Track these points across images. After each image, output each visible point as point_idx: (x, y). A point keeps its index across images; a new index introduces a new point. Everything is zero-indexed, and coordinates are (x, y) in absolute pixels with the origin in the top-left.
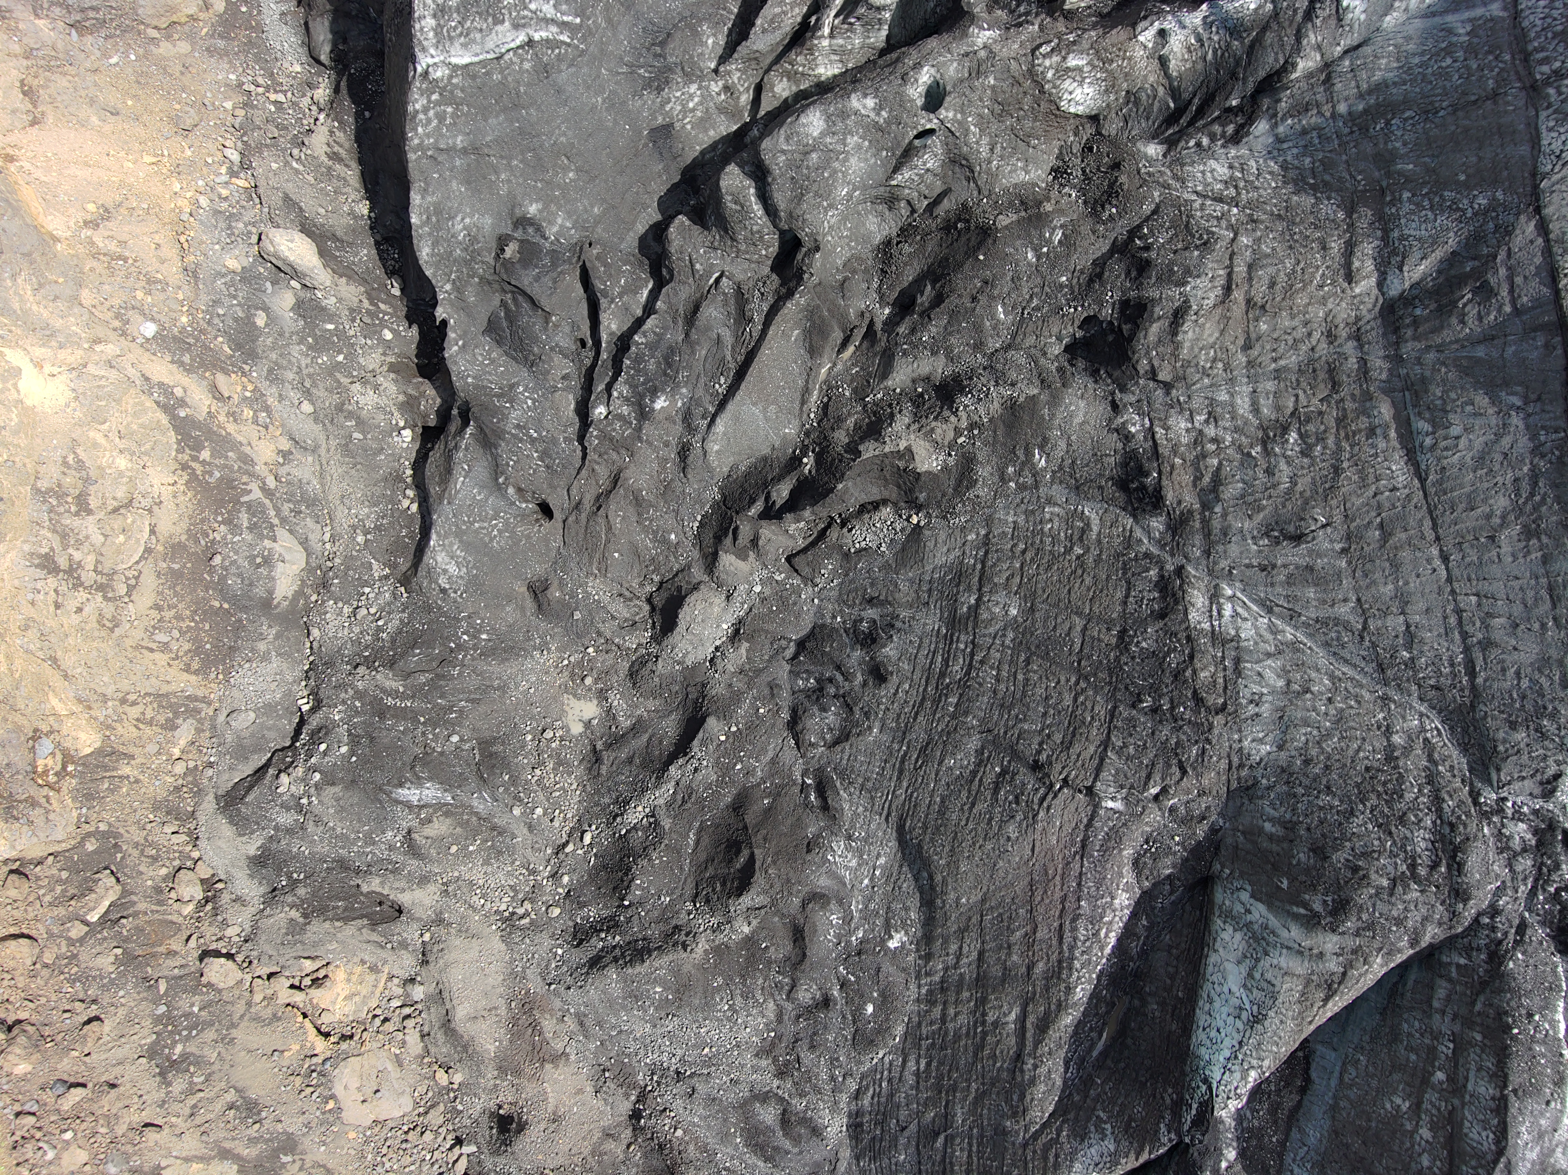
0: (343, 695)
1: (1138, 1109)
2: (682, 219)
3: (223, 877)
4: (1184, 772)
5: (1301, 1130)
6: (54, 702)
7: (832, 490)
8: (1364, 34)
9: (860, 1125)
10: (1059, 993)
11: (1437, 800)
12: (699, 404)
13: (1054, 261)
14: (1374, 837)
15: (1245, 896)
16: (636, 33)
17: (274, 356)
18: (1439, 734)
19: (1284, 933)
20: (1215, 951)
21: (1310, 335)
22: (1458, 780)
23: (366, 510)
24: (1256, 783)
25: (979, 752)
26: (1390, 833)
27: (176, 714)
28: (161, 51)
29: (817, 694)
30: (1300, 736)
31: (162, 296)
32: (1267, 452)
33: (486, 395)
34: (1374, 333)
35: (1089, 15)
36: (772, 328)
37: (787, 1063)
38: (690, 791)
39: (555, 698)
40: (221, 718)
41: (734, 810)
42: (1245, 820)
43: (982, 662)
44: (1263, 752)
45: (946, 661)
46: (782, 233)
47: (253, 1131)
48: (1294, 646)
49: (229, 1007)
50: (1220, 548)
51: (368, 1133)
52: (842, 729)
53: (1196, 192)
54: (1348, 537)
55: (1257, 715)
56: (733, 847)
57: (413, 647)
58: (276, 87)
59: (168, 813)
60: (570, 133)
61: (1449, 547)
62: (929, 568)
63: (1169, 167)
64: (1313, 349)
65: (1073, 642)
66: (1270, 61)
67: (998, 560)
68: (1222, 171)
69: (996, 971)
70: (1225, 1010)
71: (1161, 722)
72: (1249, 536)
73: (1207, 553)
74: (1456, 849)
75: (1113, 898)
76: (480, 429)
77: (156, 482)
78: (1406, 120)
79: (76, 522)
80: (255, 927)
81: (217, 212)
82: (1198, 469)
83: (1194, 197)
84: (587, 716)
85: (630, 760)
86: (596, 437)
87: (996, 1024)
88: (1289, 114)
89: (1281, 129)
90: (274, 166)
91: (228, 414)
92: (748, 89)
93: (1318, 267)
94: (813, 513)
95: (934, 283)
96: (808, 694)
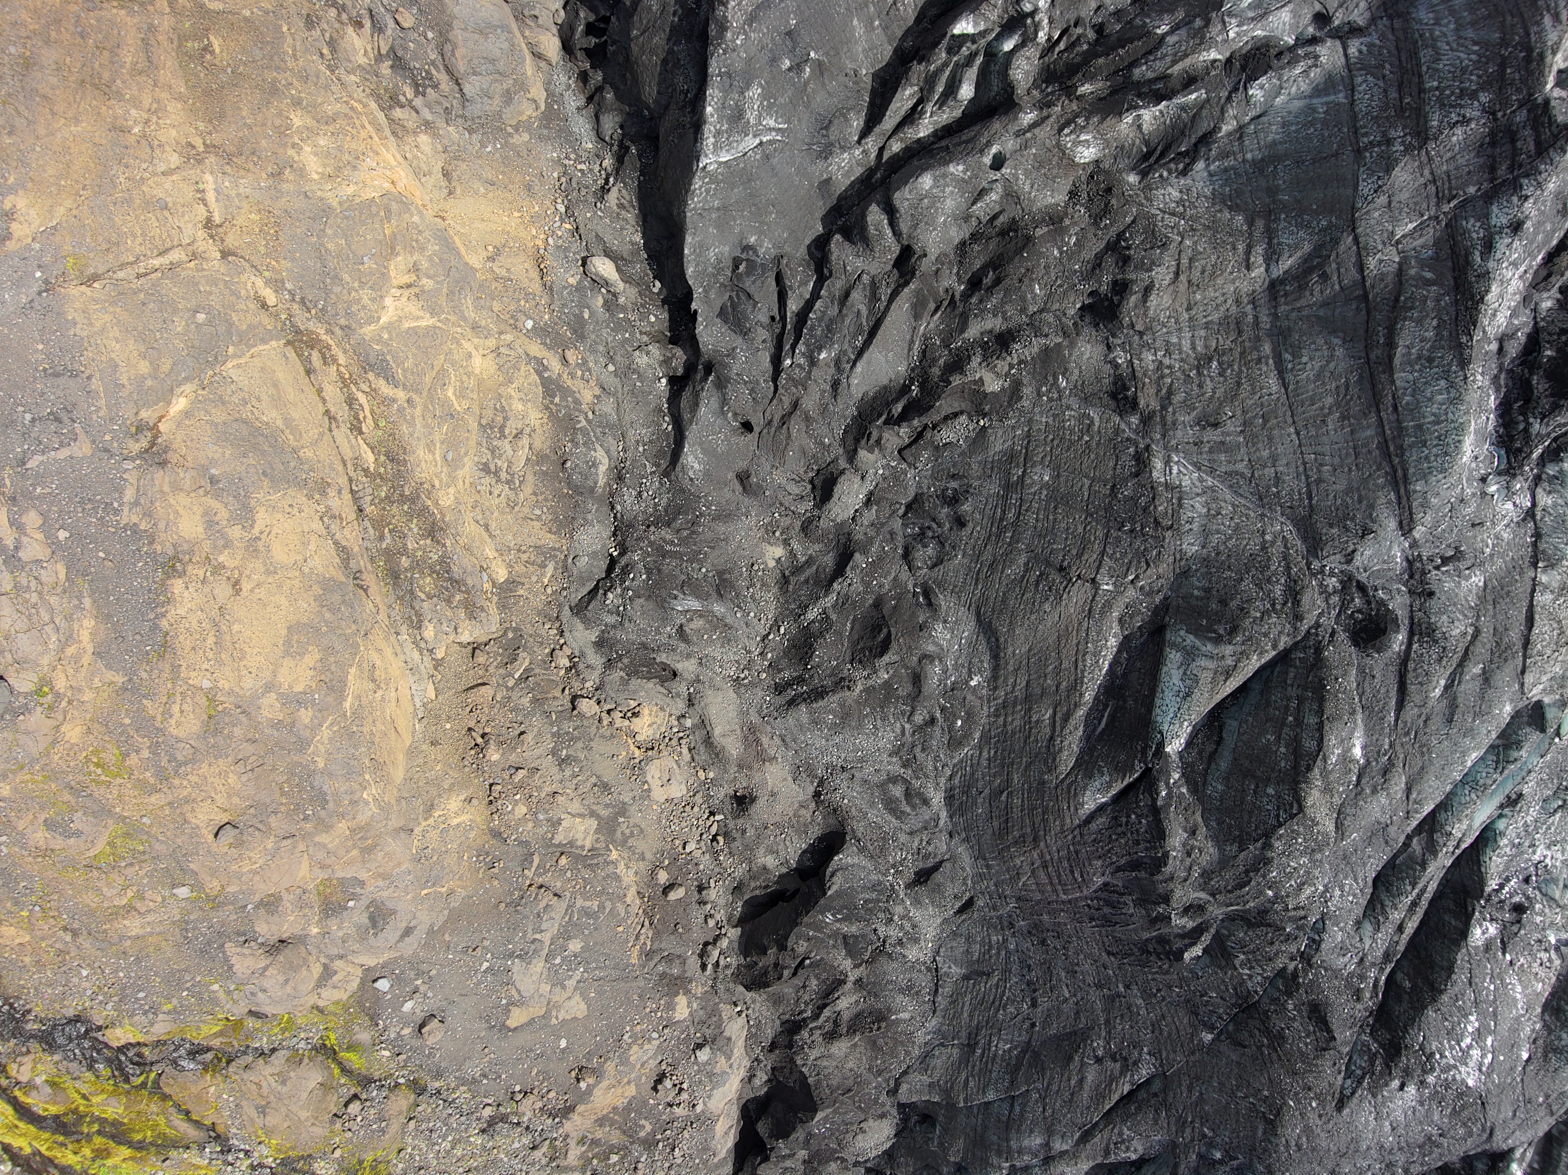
0: (641, 544)
1: (1123, 757)
2: (838, 237)
3: (579, 654)
4: (1148, 565)
5: (1217, 763)
6: (487, 550)
7: (931, 407)
8: (1263, 109)
9: (953, 795)
10: (1075, 698)
11: (1288, 568)
12: (845, 354)
13: (1071, 255)
14: (1254, 592)
15: (1181, 632)
16: (812, 123)
17: (593, 336)
18: (1292, 533)
19: (1204, 648)
20: (1166, 665)
21: (1225, 301)
22: (1300, 557)
23: (645, 430)
24: (1189, 568)
25: (1026, 564)
26: (1262, 588)
27: (546, 558)
28: (514, 140)
29: (921, 537)
30: (1214, 540)
31: (534, 303)
32: (1199, 374)
33: (719, 355)
34: (1262, 301)
35: (1092, 99)
36: (893, 304)
37: (908, 760)
38: (847, 597)
39: (757, 545)
40: (569, 560)
41: (875, 607)
42: (1183, 591)
43: (1027, 510)
44: (1194, 550)
45: (1004, 512)
46: (902, 246)
47: (606, 800)
48: (1212, 489)
49: (588, 729)
50: (1171, 433)
51: (663, 807)
52: (938, 557)
53: (1159, 209)
54: (1244, 424)
55: (1191, 530)
56: (876, 629)
57: (677, 514)
58: (579, 159)
59: (545, 617)
60: (776, 192)
61: (1300, 427)
62: (992, 453)
63: (1142, 191)
64: (1227, 310)
65: (1083, 494)
66: (1205, 125)
67: (1036, 446)
68: (1176, 194)
69: (1037, 691)
70: (1171, 695)
71: (1135, 537)
72: (1188, 425)
73: (1164, 436)
74: (1297, 594)
75: (1106, 641)
76: (718, 378)
77: (533, 417)
78: (1286, 166)
79: (499, 443)
80: (602, 681)
81: (558, 247)
82: (1159, 385)
83: (1157, 212)
84: (777, 556)
85: (807, 581)
86: (784, 379)
87: (1037, 721)
88: (1217, 158)
89: (1212, 168)
90: (587, 214)
91: (569, 374)
92: (876, 149)
93: (1230, 261)
94: (918, 421)
95: (994, 270)
96: (914, 537)
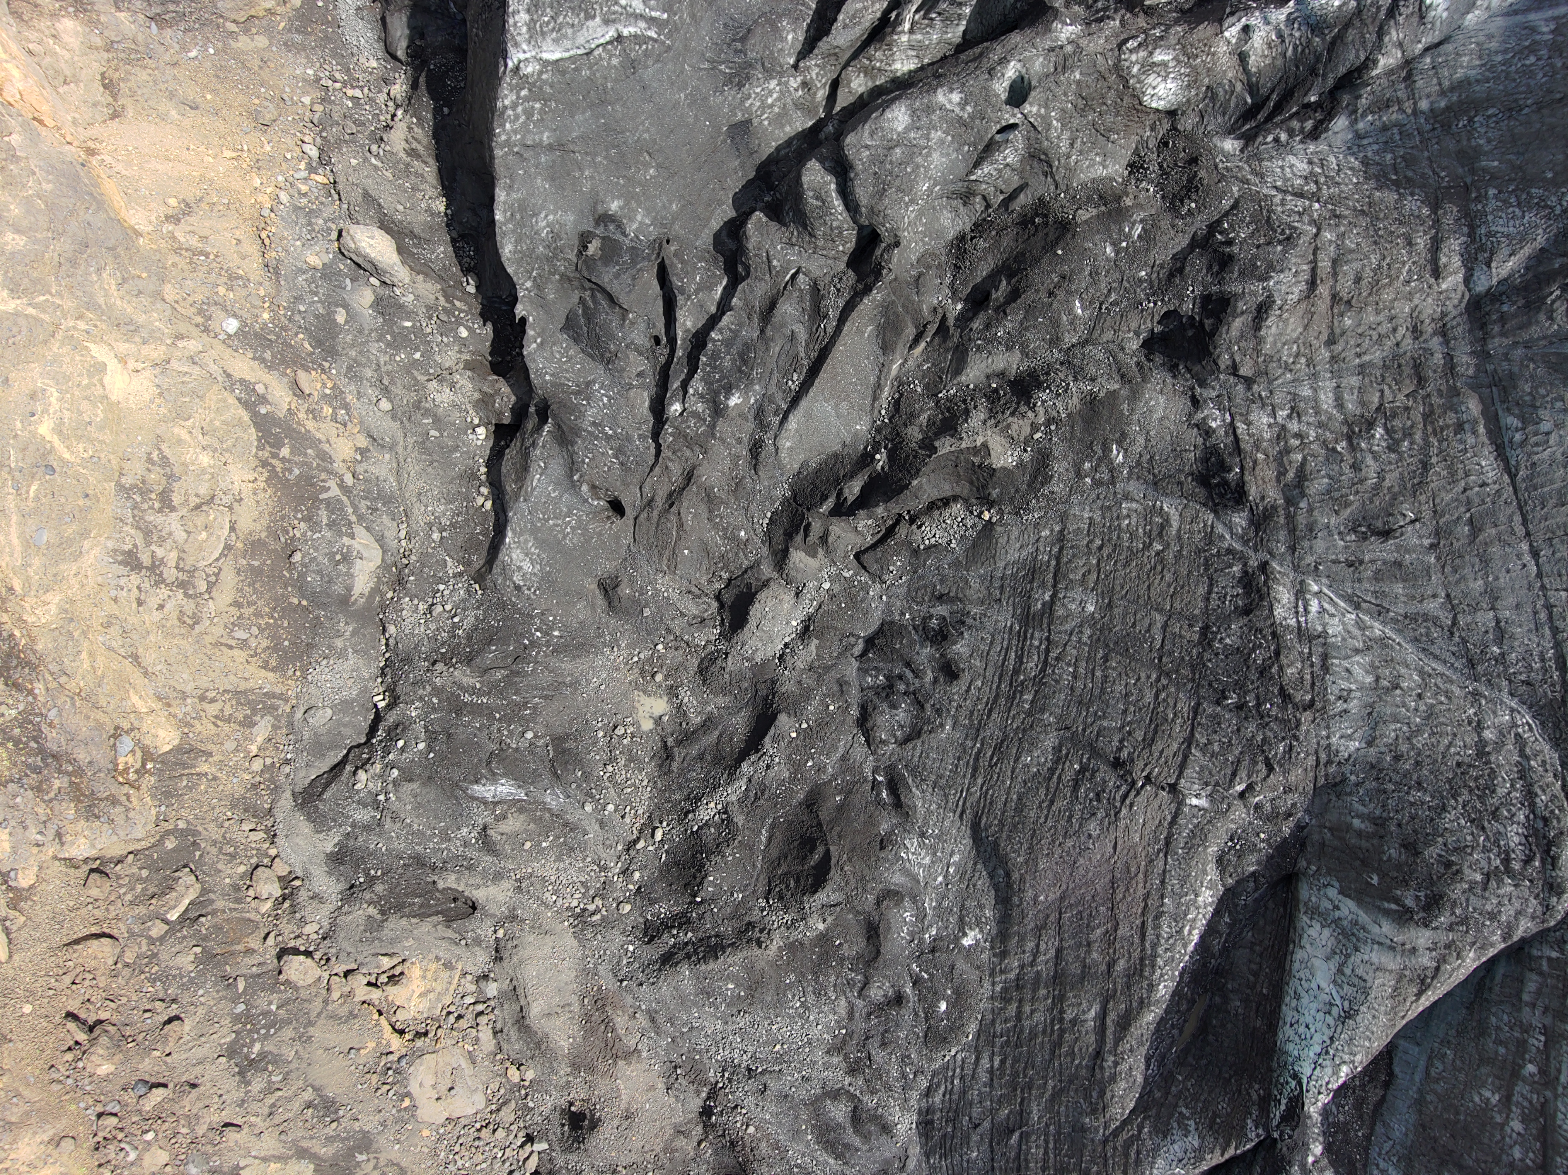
0: (421, 692)
1: (1223, 1106)
2: (758, 214)
3: (300, 874)
4: (1270, 769)
5: (1386, 1125)
6: (135, 699)
7: (906, 487)
8: (1445, 32)
9: (931, 1122)
10: (1139, 990)
11: (1530, 795)
12: (771, 401)
13: (1133, 255)
14: (1468, 834)
15: (1332, 892)
16: (716, 29)
17: (353, 353)
18: (1531, 729)
19: (1375, 929)
20: (1302, 947)
21: (1395, 330)
22: (1551, 774)
23: (443, 507)
24: (1344, 780)
25: (1057, 749)
26: (1483, 828)
27: (254, 711)
28: (239, 45)
29: (887, 691)
30: (1390, 732)
31: (244, 292)
32: (1353, 448)
33: (563, 392)
34: (1460, 329)
35: (1170, 11)
36: (848, 324)
37: (858, 1061)
38: (763, 788)
39: (626, 695)
40: (299, 715)
41: (808, 807)
42: (1332, 817)
43: (1058, 659)
44: (1352, 748)
45: (1020, 659)
46: (861, 228)
47: (331, 1130)
48: (1383, 642)
49: (306, 1005)
50: (1306, 544)
51: (442, 1131)
52: (913, 727)
53: (1276, 188)
54: (1437, 533)
55: (1346, 711)
56: (807, 843)
57: (489, 644)
58: (352, 82)
59: (246, 810)
60: (653, 129)
61: (1538, 543)
62: (1001, 564)
63: (1247, 162)
64: (1398, 344)
65: (1154, 639)
66: (1351, 57)
67: (1074, 556)
68: (1302, 166)
69: (1075, 969)
70: (1314, 1006)
71: (1246, 718)
72: (1335, 532)
73: (1293, 549)
74: (1550, 844)
75: (1197, 895)
76: (558, 426)
77: (236, 478)
78: (1489, 117)
79: (159, 519)
80: (333, 924)
81: (297, 208)
82: (1281, 464)
83: (1274, 192)
84: (657, 712)
85: (701, 757)
86: (671, 434)
87: (1074, 1022)
88: (1369, 110)
89: (1361, 125)
90: (354, 162)
91: (308, 411)
92: (825, 84)
93: (1404, 263)
94: (886, 509)
95: (1009, 278)
96: (877, 690)
